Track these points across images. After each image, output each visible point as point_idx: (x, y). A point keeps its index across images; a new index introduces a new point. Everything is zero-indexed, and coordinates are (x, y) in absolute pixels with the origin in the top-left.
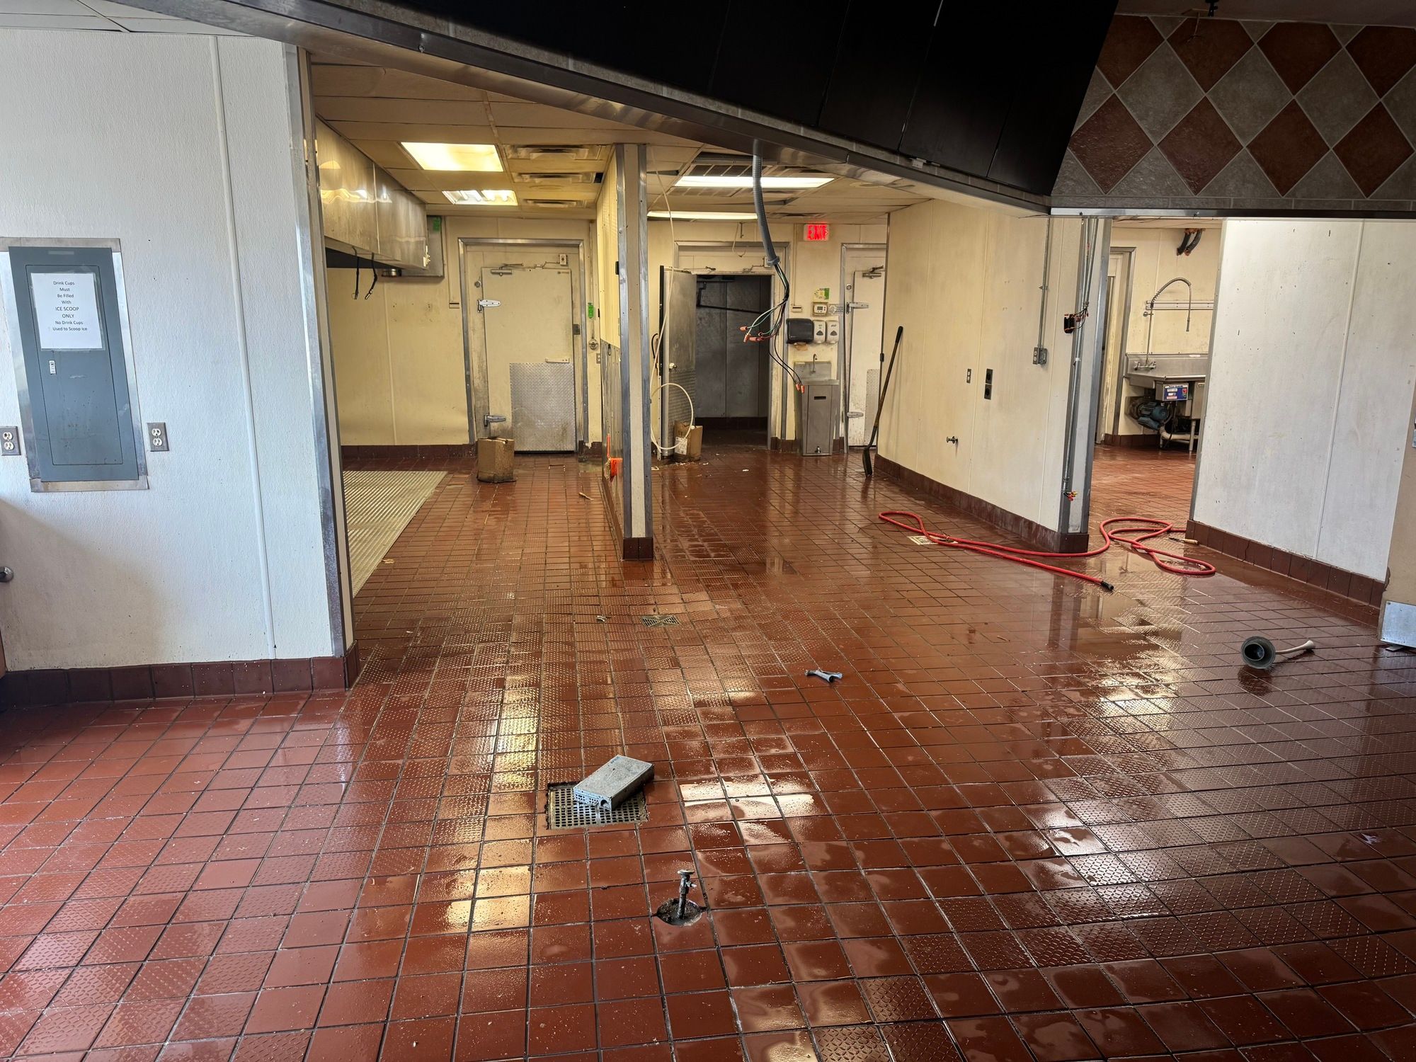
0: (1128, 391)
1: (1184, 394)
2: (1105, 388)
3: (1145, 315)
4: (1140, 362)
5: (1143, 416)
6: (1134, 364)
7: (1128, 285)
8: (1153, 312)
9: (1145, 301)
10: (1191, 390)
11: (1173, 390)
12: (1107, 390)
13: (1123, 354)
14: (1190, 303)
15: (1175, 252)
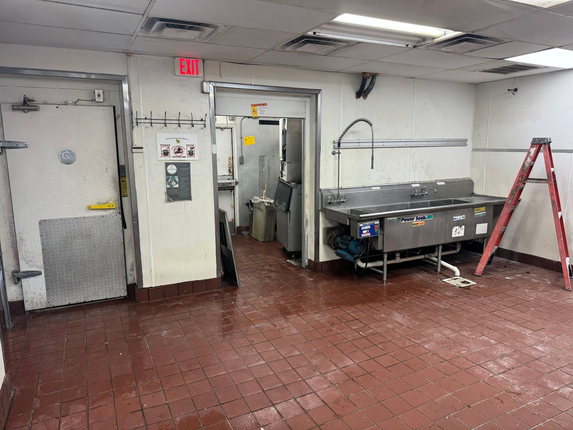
0: (324, 223)
1: (376, 230)
2: (305, 220)
3: (333, 153)
4: (333, 196)
5: (340, 249)
6: (328, 199)
7: (316, 126)
8: (341, 151)
9: (332, 140)
10: (382, 226)
11: (366, 228)
12: (307, 221)
13: (318, 190)
14: (373, 142)
15: (354, 95)
